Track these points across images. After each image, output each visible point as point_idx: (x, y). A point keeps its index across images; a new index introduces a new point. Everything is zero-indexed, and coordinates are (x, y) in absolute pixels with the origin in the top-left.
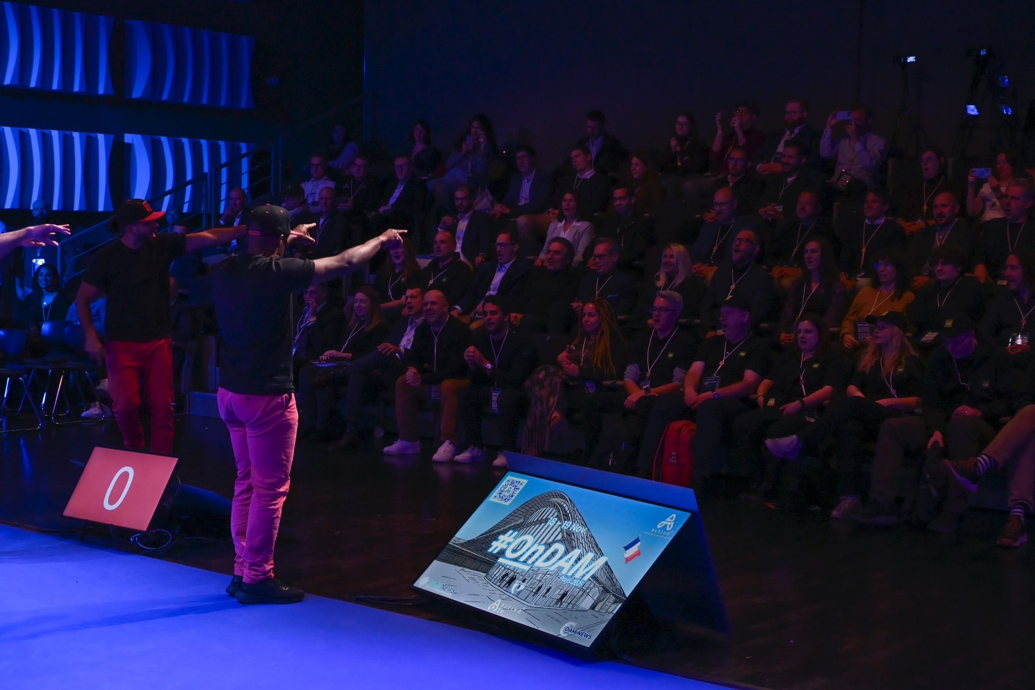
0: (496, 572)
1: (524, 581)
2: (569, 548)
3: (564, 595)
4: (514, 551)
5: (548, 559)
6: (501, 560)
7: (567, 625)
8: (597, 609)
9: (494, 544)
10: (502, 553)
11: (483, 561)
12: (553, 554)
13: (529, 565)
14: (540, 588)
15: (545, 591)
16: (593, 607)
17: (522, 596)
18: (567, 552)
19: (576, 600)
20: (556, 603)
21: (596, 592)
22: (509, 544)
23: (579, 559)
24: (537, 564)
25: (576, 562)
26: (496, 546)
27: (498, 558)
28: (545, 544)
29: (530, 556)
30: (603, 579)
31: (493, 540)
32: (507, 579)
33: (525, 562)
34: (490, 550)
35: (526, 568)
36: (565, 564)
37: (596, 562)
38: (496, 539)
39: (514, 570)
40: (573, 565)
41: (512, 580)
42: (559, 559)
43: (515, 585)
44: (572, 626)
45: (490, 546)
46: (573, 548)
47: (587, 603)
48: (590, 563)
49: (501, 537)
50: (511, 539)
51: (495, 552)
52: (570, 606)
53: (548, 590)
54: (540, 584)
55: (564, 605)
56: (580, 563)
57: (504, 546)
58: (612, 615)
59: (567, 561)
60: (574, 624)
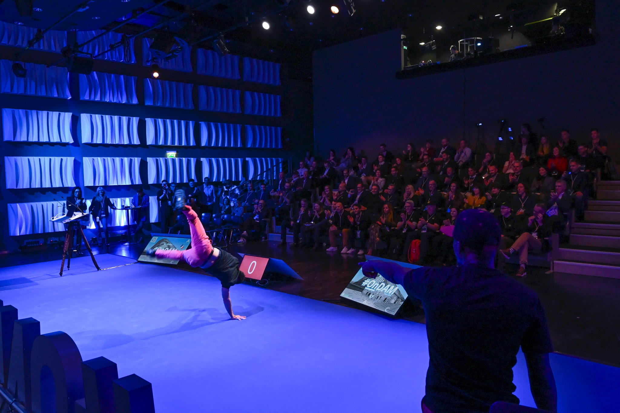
0: (365, 292)
1: (373, 294)
2: (386, 284)
3: (386, 299)
4: (370, 285)
5: (380, 288)
6: (366, 288)
7: (387, 308)
8: (396, 303)
9: (363, 283)
10: (366, 286)
11: (360, 288)
12: (382, 286)
13: (374, 289)
14: (378, 297)
15: (380, 298)
16: (395, 303)
17: (373, 299)
18: (386, 286)
19: (390, 300)
20: (383, 301)
21: (395, 298)
22: (368, 283)
23: (389, 288)
24: (376, 289)
25: (389, 289)
26: (364, 284)
27: (365, 287)
28: (379, 283)
29: (375, 287)
30: (397, 294)
31: (363, 282)
32: (368, 294)
33: (373, 289)
34: (362, 285)
35: (374, 290)
36: (386, 289)
37: (395, 289)
38: (364, 282)
39: (370, 291)
40: (388, 290)
41: (370, 294)
42: (384, 287)
43: (370, 296)
44: (389, 309)
45: (362, 284)
46: (388, 284)
47: (393, 301)
48: (393, 289)
49: (365, 281)
50: (368, 281)
51: (364, 285)
52: (388, 302)
53: (381, 297)
54: (378, 296)
55: (386, 302)
56: (390, 289)
57: (367, 284)
58: (400, 306)
59: (386, 288)
60: (389, 308)
